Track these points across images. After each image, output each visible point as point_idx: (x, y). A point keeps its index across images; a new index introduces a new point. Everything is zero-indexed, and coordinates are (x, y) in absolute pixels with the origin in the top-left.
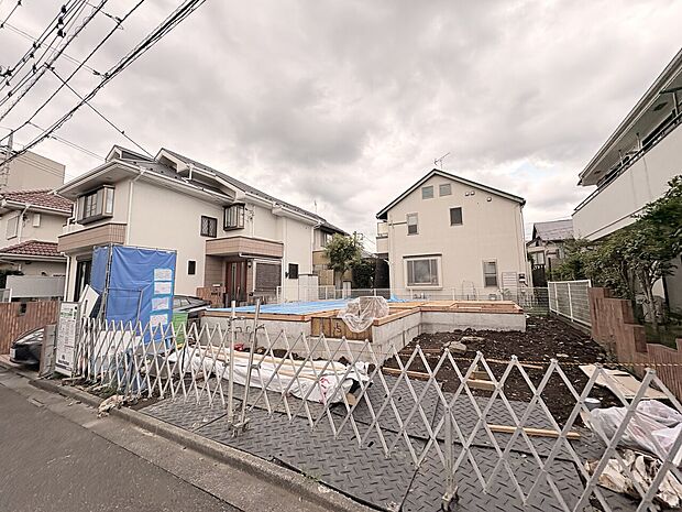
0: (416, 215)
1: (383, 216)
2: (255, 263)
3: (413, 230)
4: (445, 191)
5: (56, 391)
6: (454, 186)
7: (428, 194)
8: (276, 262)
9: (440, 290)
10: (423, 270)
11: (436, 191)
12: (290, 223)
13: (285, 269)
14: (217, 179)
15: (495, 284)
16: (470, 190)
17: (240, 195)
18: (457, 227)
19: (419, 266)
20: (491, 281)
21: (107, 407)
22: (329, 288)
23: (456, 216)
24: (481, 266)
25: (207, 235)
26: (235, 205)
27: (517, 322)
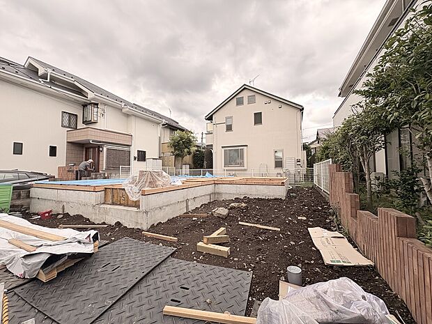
0: (231, 117)
1: (210, 118)
2: (105, 149)
3: (229, 128)
4: (251, 101)
6: (258, 97)
7: (240, 102)
8: (126, 149)
9: (245, 170)
10: (235, 156)
11: (245, 101)
12: (138, 119)
13: (134, 154)
14: (76, 83)
15: (281, 166)
16: (268, 100)
17: (91, 95)
18: (258, 126)
19: (232, 153)
20: (279, 164)
22: (170, 169)
23: (258, 118)
24: (273, 153)
25: (68, 127)
26: (90, 104)
27: (280, 192)
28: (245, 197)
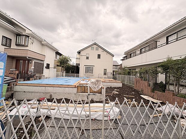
0: (89, 54)
1: (79, 53)
2: (33, 62)
3: (87, 58)
4: (97, 49)
6: (99, 49)
8: (42, 63)
9: (93, 75)
10: (89, 69)
12: (48, 48)
13: (45, 65)
14: (13, 20)
15: (106, 75)
18: (99, 59)
19: (89, 68)
23: (99, 56)
24: (103, 70)
25: (6, 46)
26: (24, 35)
27: (120, 85)
28: (111, 87)
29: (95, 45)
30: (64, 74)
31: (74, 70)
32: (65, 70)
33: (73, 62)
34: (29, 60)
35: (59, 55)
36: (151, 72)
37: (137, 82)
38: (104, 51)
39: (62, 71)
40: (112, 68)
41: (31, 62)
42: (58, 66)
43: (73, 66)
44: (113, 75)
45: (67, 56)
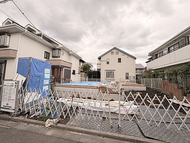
0: (109, 59)
1: (100, 58)
2: (64, 69)
3: (108, 63)
4: (117, 53)
5: (9, 120)
6: (119, 52)
8: (70, 69)
9: (114, 80)
10: (110, 74)
11: (115, 53)
12: (74, 57)
13: (72, 72)
14: (51, 39)
15: (128, 79)
16: (123, 54)
17: (60, 46)
18: (120, 63)
20: (127, 78)
21: (49, 125)
22: (83, 78)
23: (120, 60)
24: (125, 74)
25: (46, 58)
26: (57, 49)
27: (144, 89)
28: (133, 90)
29: (115, 50)
30: (87, 79)
31: (96, 75)
32: (88, 75)
33: (94, 68)
34: (61, 68)
35: (82, 62)
36: (181, 72)
37: (165, 85)
38: (125, 55)
39: (85, 76)
40: (135, 72)
41: (62, 69)
42: (81, 72)
43: (95, 72)
44: (137, 79)
45: (89, 63)
